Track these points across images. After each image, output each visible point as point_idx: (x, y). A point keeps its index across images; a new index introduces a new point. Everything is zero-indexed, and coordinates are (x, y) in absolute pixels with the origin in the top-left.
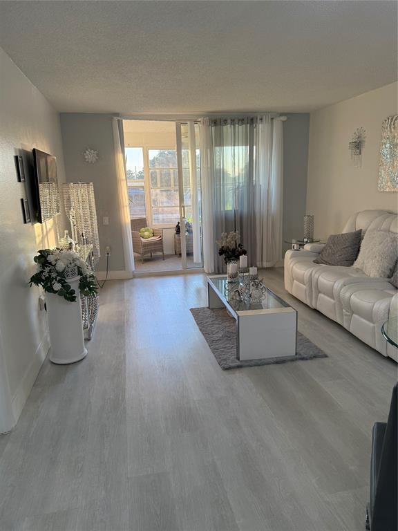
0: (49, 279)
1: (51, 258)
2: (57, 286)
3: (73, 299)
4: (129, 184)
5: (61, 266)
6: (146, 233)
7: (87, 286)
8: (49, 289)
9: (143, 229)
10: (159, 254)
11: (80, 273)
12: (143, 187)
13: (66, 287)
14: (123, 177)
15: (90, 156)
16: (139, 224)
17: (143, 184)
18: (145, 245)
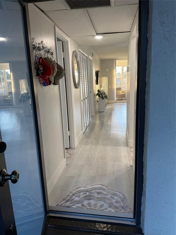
0: (100, 95)
1: (100, 91)
2: (101, 96)
3: (103, 99)
4: (117, 77)
5: (102, 92)
6: (121, 92)
7: (106, 97)
8: (99, 96)
9: (120, 91)
10: (124, 98)
11: (105, 94)
12: (121, 78)
13: (102, 96)
14: (115, 75)
15: (107, 70)
16: (118, 89)
17: (121, 77)
18: (120, 95)
